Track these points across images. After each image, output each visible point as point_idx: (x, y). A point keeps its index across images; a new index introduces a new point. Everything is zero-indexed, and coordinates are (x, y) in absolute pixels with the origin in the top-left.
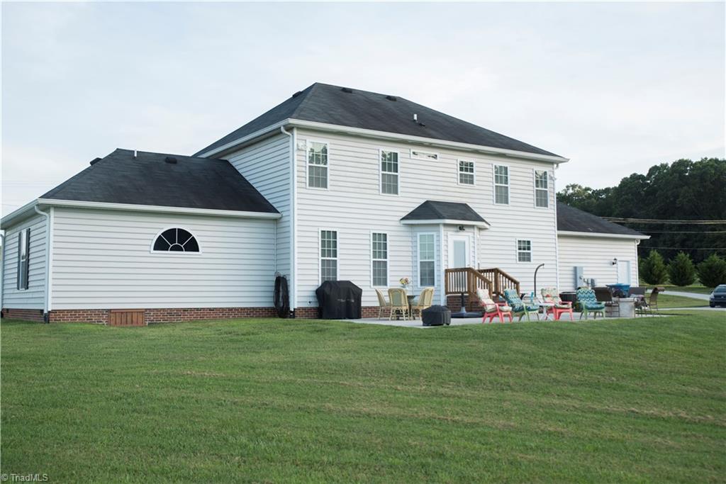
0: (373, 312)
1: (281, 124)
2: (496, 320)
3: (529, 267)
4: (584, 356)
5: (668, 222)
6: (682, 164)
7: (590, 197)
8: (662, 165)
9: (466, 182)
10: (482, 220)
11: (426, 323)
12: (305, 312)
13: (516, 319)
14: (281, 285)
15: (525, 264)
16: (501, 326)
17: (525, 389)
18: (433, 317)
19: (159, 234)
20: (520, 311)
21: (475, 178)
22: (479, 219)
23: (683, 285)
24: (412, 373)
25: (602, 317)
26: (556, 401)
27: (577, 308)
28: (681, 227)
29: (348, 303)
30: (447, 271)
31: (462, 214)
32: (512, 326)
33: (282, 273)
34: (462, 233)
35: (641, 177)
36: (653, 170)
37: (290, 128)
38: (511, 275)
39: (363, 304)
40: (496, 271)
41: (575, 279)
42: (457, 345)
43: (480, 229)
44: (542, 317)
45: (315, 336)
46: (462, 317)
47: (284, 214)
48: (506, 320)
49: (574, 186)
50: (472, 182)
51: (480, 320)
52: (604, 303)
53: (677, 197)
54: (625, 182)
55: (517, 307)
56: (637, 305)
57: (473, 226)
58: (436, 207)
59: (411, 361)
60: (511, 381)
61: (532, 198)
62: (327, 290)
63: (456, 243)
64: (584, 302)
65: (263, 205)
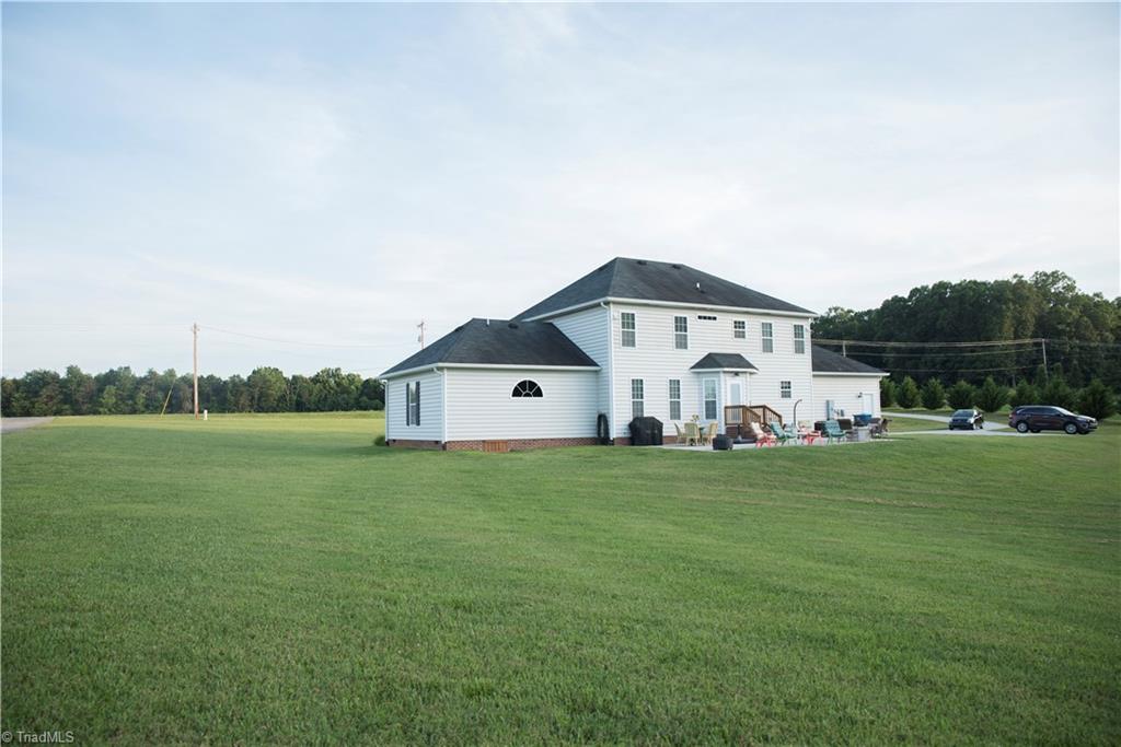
0: (672, 440)
1: (601, 300)
2: (765, 445)
3: (790, 402)
4: (825, 468)
5: (927, 345)
6: (941, 286)
7: (852, 319)
8: (922, 287)
9: (739, 337)
10: (752, 367)
11: (715, 448)
12: (621, 440)
13: (779, 444)
14: (602, 420)
15: (786, 400)
16: (769, 449)
17: (785, 488)
18: (720, 443)
19: (516, 384)
20: (782, 439)
21: (746, 334)
22: (751, 366)
23: (934, 408)
24: (715, 480)
25: (844, 441)
26: (804, 494)
27: (825, 434)
28: (941, 350)
29: (653, 434)
30: (726, 408)
31: (736, 362)
32: (776, 449)
33: (603, 412)
34: (737, 378)
35: (902, 299)
36: (914, 292)
37: (607, 303)
38: (774, 409)
39: (664, 434)
40: (764, 407)
41: (828, 410)
42: (741, 463)
43: (751, 373)
44: (799, 442)
45: (640, 458)
46: (738, 443)
47: (604, 367)
48: (772, 445)
49: (836, 309)
50: (744, 337)
51: (754, 445)
52: (844, 431)
53: (937, 319)
54: (886, 305)
55: (781, 435)
56: (872, 432)
57: (745, 372)
58: (717, 358)
59: (712, 472)
60: (777, 484)
61: (792, 347)
62: (638, 424)
63: (732, 386)
64: (830, 431)
65: (585, 360)
